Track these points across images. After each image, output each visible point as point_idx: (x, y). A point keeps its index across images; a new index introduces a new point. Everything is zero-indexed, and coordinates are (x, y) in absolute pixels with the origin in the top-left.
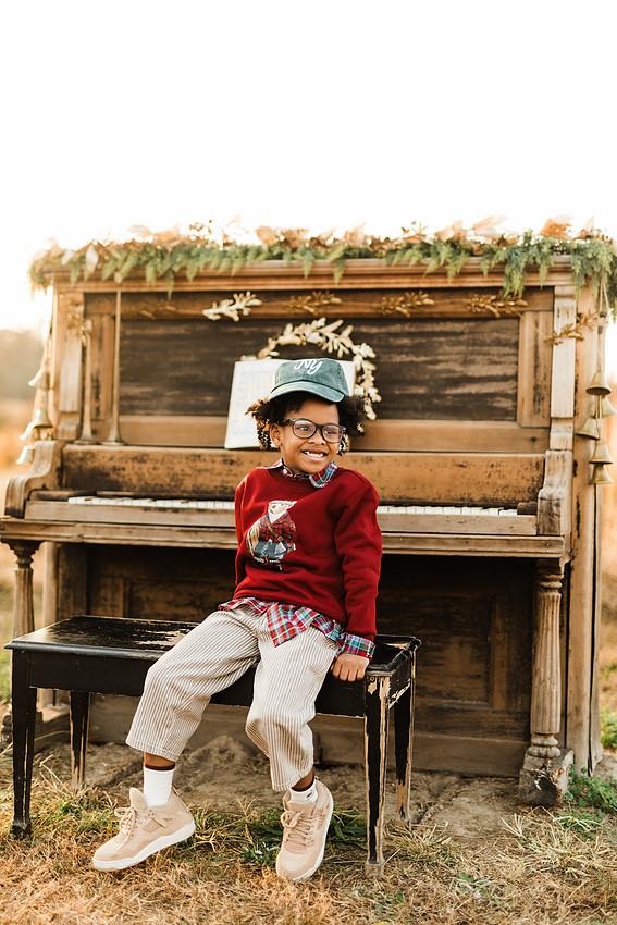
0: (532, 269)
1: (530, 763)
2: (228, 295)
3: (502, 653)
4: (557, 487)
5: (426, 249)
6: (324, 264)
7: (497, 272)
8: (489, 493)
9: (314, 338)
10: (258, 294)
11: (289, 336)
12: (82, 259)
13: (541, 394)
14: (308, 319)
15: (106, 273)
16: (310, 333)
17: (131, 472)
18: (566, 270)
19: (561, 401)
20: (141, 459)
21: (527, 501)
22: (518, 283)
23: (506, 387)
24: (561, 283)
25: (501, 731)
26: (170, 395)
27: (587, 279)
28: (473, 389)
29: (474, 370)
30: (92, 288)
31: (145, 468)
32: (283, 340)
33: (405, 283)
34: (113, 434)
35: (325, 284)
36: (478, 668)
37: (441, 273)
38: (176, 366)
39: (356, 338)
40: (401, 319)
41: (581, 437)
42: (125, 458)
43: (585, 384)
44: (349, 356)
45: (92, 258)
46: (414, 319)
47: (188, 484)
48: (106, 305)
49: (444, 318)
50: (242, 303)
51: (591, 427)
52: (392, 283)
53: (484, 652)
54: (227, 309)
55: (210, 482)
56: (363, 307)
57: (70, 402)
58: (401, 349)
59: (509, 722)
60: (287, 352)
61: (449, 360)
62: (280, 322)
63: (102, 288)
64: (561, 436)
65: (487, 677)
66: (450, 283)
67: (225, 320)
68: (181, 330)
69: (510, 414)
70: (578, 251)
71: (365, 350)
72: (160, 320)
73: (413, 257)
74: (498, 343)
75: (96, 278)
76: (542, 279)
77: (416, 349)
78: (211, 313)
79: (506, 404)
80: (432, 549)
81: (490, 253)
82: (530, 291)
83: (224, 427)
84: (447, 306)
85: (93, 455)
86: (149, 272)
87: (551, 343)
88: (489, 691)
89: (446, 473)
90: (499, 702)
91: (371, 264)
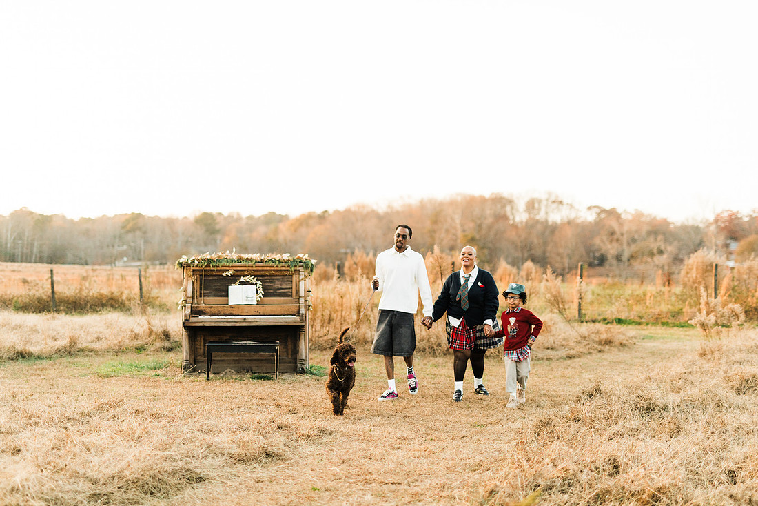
0: (296, 266)
1: (299, 365)
2: (228, 270)
3: (290, 346)
4: (302, 311)
5: (273, 262)
6: (251, 264)
7: (289, 266)
8: (288, 313)
9: (248, 280)
10: (235, 270)
11: (242, 279)
12: (194, 262)
13: (297, 292)
14: (246, 276)
15: (201, 265)
16: (247, 279)
17: (208, 310)
18: (302, 266)
19: (302, 293)
20: (211, 307)
21: (298, 314)
22: (293, 269)
23: (290, 290)
24: (301, 269)
25: (290, 363)
26: (214, 293)
27: (307, 268)
28: (283, 291)
29: (283, 287)
30: (195, 268)
31: (212, 310)
32: (241, 280)
33: (268, 268)
34: (202, 302)
35: (250, 268)
36: (285, 350)
37: (277, 267)
38: (215, 286)
39: (257, 280)
40: (267, 276)
41: (306, 301)
42: (207, 307)
43: (307, 289)
44: (256, 284)
45: (196, 262)
46: (270, 276)
47: (222, 313)
48: (198, 272)
49: (276, 276)
50: (231, 272)
51: (308, 299)
52: (265, 268)
53: (286, 346)
54: (227, 273)
55: (228, 312)
56: (259, 273)
57: (190, 294)
58: (267, 282)
59: (292, 361)
60: (242, 283)
61: (278, 285)
62: (240, 276)
63: (197, 268)
64: (302, 300)
65: (287, 352)
66: (279, 268)
67: (227, 276)
68: (216, 278)
69: (291, 296)
70: (305, 263)
71: (259, 283)
72: (211, 275)
73: (271, 263)
74: (288, 281)
75: (197, 266)
76: (298, 268)
77: (270, 282)
78: (224, 274)
79: (290, 294)
80: (279, 324)
81: (285, 262)
82: (295, 270)
83: (228, 300)
84: (277, 273)
85: (199, 307)
86: (211, 266)
87: (299, 281)
88: (288, 354)
89: (279, 309)
90: (290, 357)
91: (261, 264)
